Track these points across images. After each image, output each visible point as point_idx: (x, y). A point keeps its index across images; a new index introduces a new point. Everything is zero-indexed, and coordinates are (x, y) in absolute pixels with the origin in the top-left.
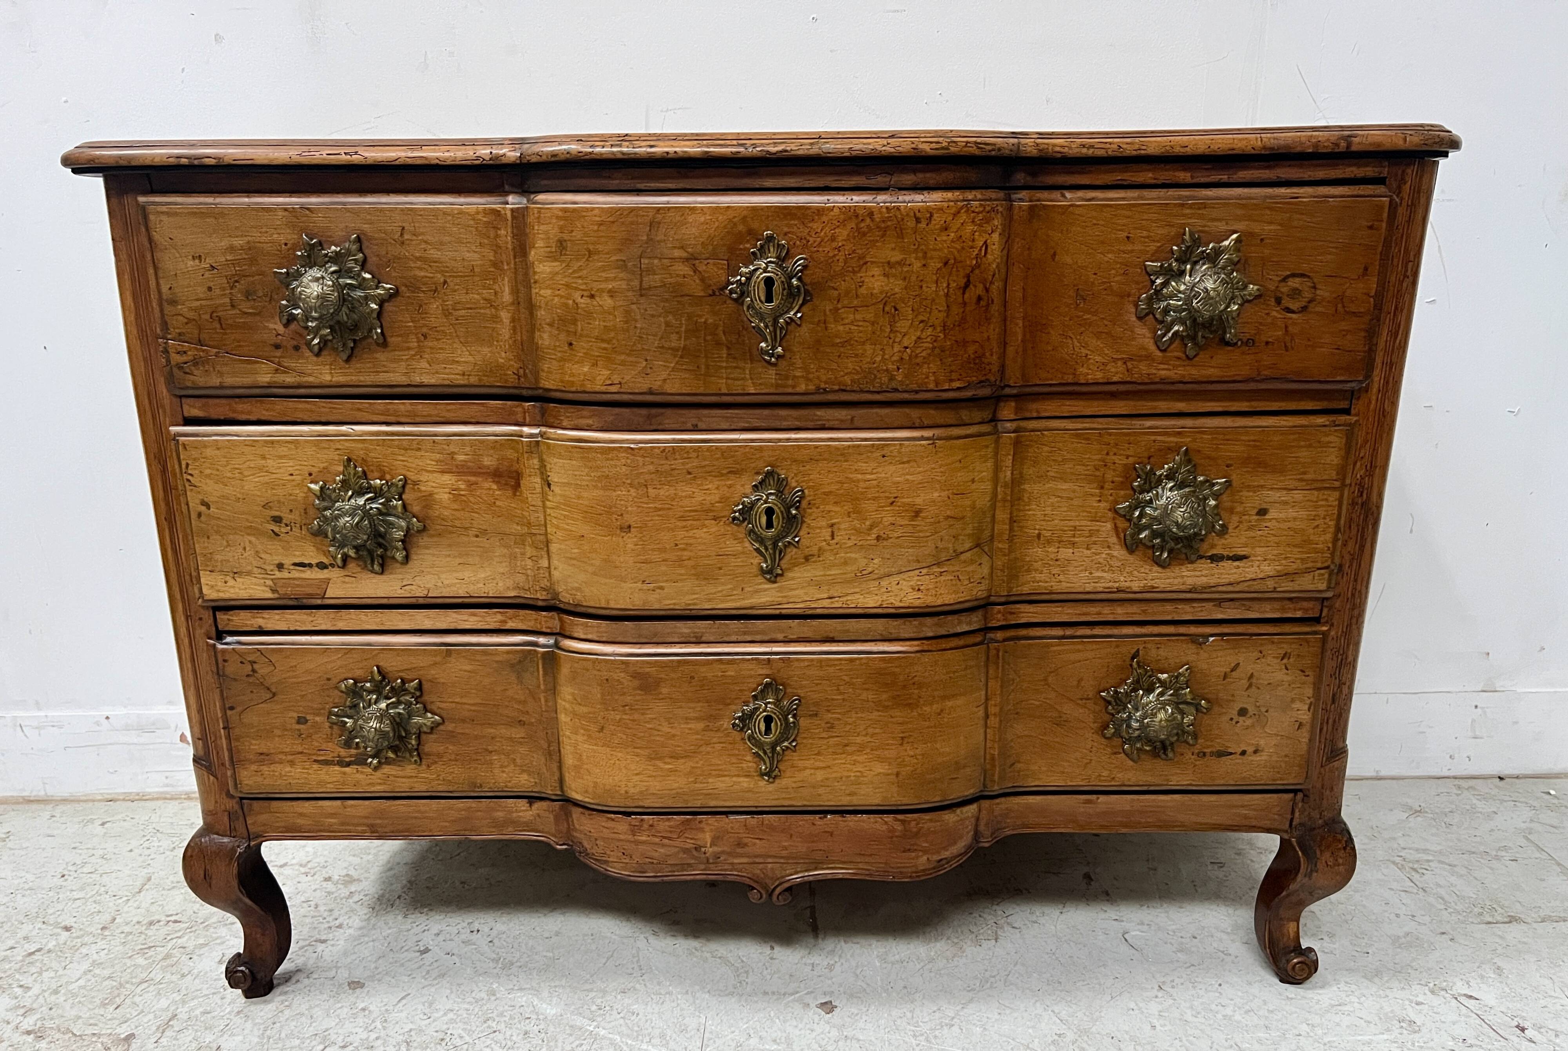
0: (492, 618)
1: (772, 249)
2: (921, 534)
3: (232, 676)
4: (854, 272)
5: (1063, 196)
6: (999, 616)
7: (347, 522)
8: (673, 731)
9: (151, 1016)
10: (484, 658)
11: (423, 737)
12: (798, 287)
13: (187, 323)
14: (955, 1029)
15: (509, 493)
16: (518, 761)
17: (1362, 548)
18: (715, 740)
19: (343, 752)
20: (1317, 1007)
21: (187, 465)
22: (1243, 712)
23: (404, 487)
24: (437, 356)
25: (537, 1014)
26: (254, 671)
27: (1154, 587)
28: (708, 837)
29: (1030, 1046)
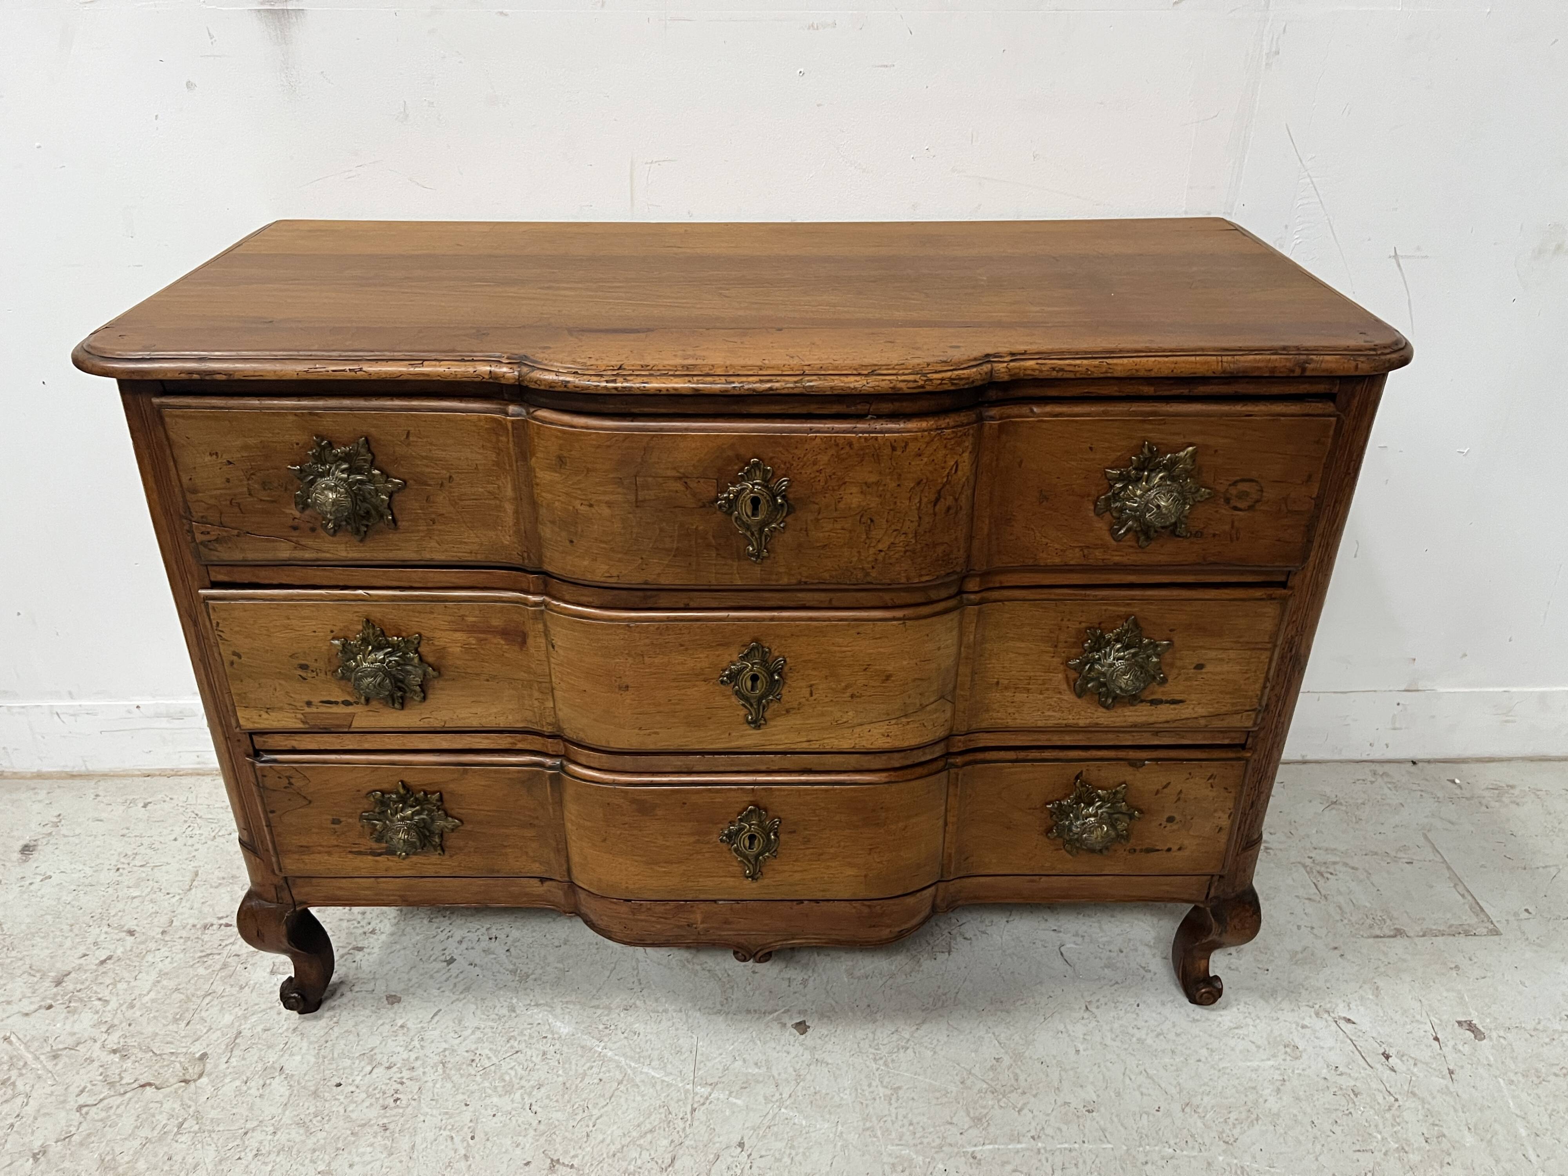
0: (503, 742)
1: (758, 473)
2: (891, 694)
3: (271, 787)
4: (834, 490)
5: (1032, 411)
6: (960, 744)
7: (370, 683)
8: (668, 844)
9: (219, 1033)
10: (497, 775)
11: (445, 835)
12: (782, 505)
13: (208, 509)
14: (910, 1051)
15: (517, 648)
16: (531, 854)
17: (1288, 690)
18: (704, 850)
19: (375, 845)
20: (1218, 1030)
21: (218, 624)
22: (1171, 819)
23: (419, 643)
24: (446, 537)
25: (553, 1033)
26: (290, 783)
27: (1097, 724)
28: (699, 917)
29: (973, 1071)
